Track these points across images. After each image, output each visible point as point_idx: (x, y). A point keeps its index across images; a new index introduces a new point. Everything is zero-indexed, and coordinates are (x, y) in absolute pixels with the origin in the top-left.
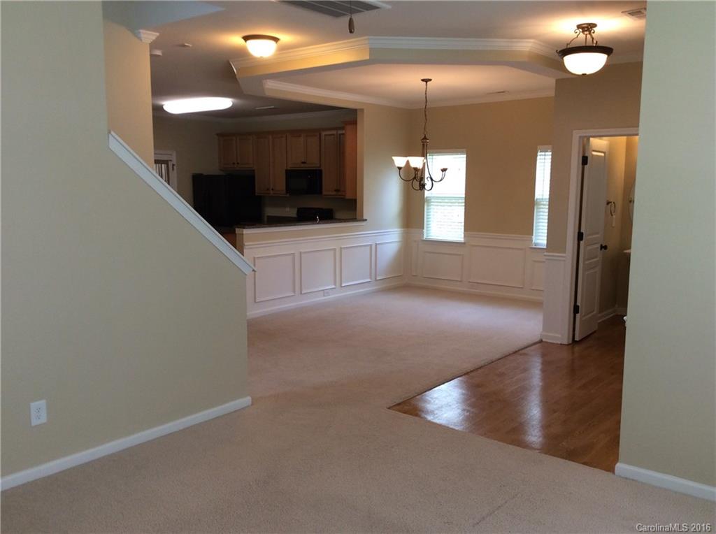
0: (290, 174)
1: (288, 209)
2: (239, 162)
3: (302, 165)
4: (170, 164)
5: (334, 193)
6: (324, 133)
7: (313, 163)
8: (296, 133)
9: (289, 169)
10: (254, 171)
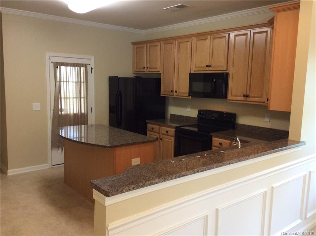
0: (193, 77)
1: (189, 110)
2: (148, 66)
3: (207, 69)
4: (89, 68)
5: (242, 98)
6: (232, 35)
7: (219, 66)
8: (202, 36)
9: (192, 72)
10: (160, 74)
